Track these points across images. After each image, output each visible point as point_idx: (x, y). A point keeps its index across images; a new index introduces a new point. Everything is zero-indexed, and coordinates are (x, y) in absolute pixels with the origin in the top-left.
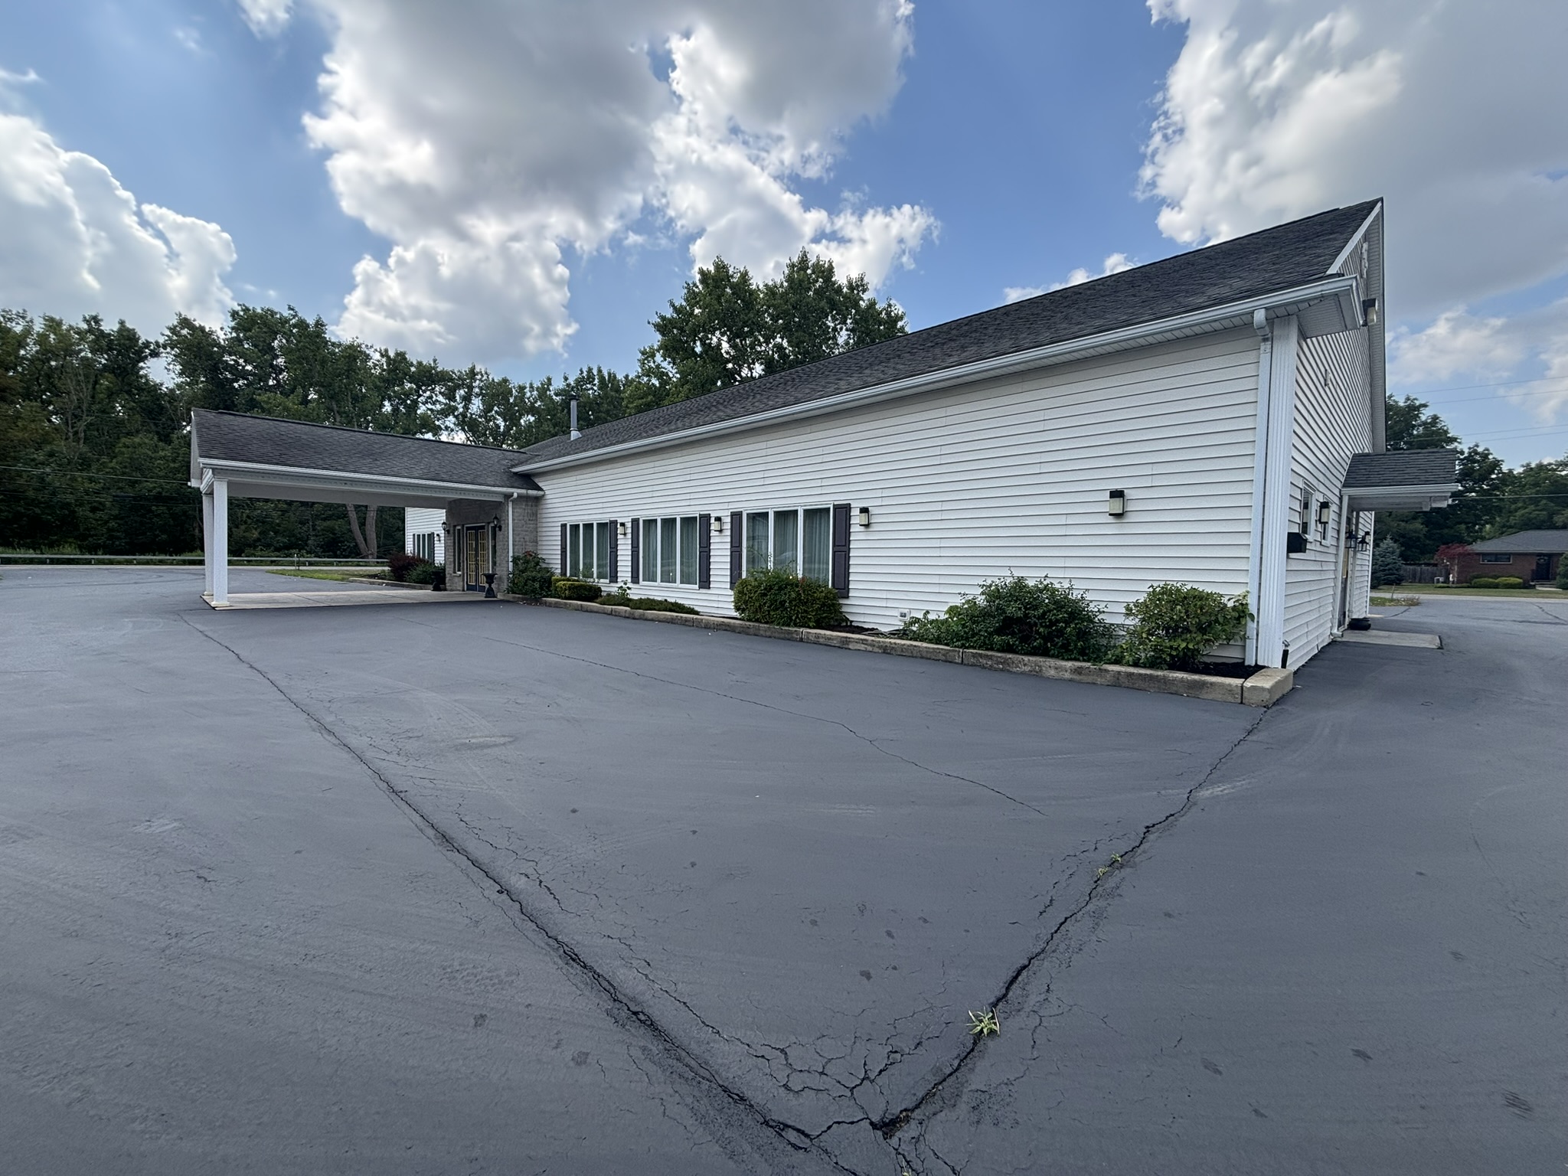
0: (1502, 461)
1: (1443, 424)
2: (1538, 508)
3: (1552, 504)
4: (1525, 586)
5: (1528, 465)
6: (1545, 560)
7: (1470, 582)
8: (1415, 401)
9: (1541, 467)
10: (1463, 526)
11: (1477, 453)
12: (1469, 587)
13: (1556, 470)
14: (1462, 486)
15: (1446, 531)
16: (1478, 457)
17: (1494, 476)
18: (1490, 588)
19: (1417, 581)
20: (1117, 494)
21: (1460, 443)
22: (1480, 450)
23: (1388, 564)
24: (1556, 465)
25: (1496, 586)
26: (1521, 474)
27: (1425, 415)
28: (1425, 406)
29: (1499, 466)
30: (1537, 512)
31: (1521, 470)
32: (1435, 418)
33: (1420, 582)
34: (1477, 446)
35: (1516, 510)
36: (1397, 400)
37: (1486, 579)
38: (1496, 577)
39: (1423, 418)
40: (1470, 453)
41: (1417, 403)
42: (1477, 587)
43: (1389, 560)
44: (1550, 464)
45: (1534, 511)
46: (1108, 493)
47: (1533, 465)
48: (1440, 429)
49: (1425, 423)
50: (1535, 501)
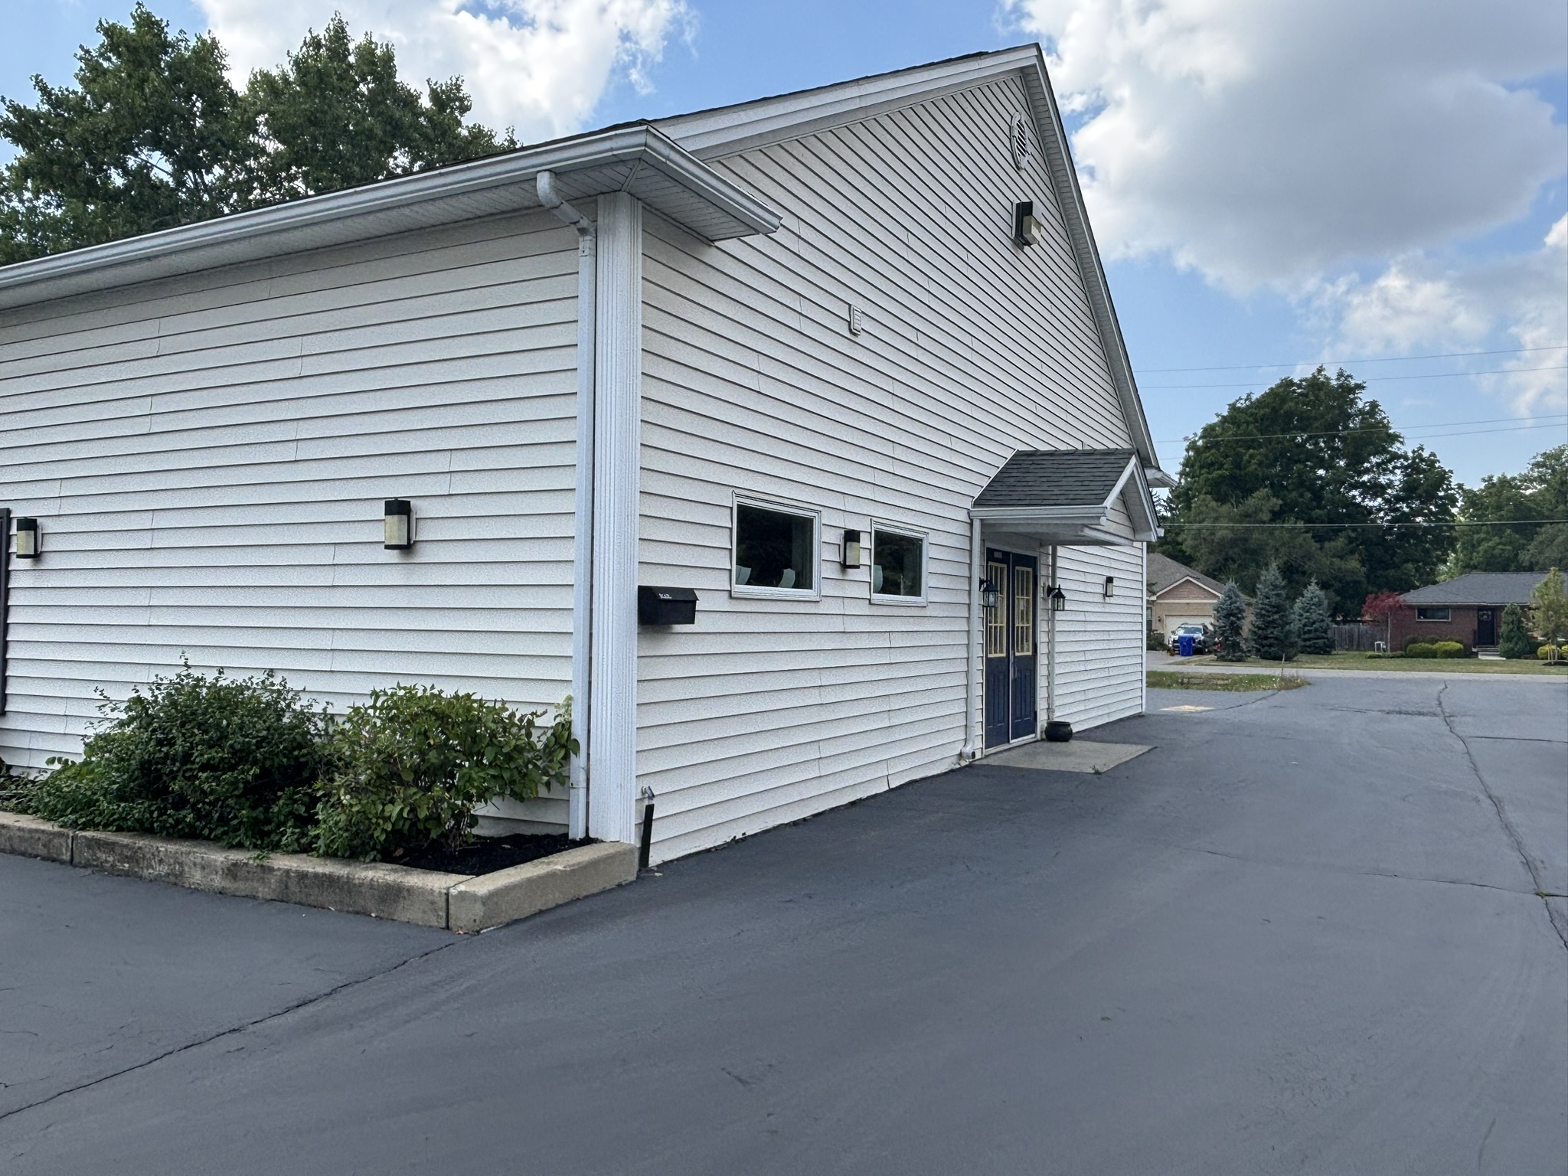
0: (1451, 472)
1: (1383, 415)
2: (1503, 540)
3: (1517, 536)
4: (1467, 654)
5: (1490, 478)
6: (1488, 615)
7: (1407, 650)
8: (1350, 379)
9: (1504, 482)
10: (1410, 566)
11: (1422, 460)
12: (1402, 656)
13: (1519, 488)
14: (1407, 507)
15: (1392, 572)
16: (1423, 466)
17: (1441, 494)
18: (1427, 657)
19: (1355, 647)
20: (399, 508)
21: (1402, 443)
22: (1426, 454)
23: (1314, 623)
24: (1520, 481)
25: (1433, 655)
26: (1483, 491)
27: (1363, 400)
28: (1360, 387)
29: (1447, 479)
30: (1500, 547)
31: (1483, 485)
32: (1374, 405)
33: (1358, 649)
34: (1422, 449)
35: (1479, 543)
36: (1328, 375)
37: (1423, 644)
38: (1433, 641)
39: (1360, 405)
40: (1414, 458)
41: (1353, 382)
42: (1412, 657)
43: (1314, 617)
44: (1514, 479)
45: (1498, 544)
46: (382, 504)
47: (1495, 480)
48: (1379, 423)
49: (1361, 412)
50: (1498, 530)
